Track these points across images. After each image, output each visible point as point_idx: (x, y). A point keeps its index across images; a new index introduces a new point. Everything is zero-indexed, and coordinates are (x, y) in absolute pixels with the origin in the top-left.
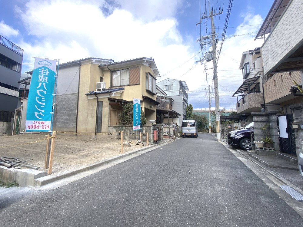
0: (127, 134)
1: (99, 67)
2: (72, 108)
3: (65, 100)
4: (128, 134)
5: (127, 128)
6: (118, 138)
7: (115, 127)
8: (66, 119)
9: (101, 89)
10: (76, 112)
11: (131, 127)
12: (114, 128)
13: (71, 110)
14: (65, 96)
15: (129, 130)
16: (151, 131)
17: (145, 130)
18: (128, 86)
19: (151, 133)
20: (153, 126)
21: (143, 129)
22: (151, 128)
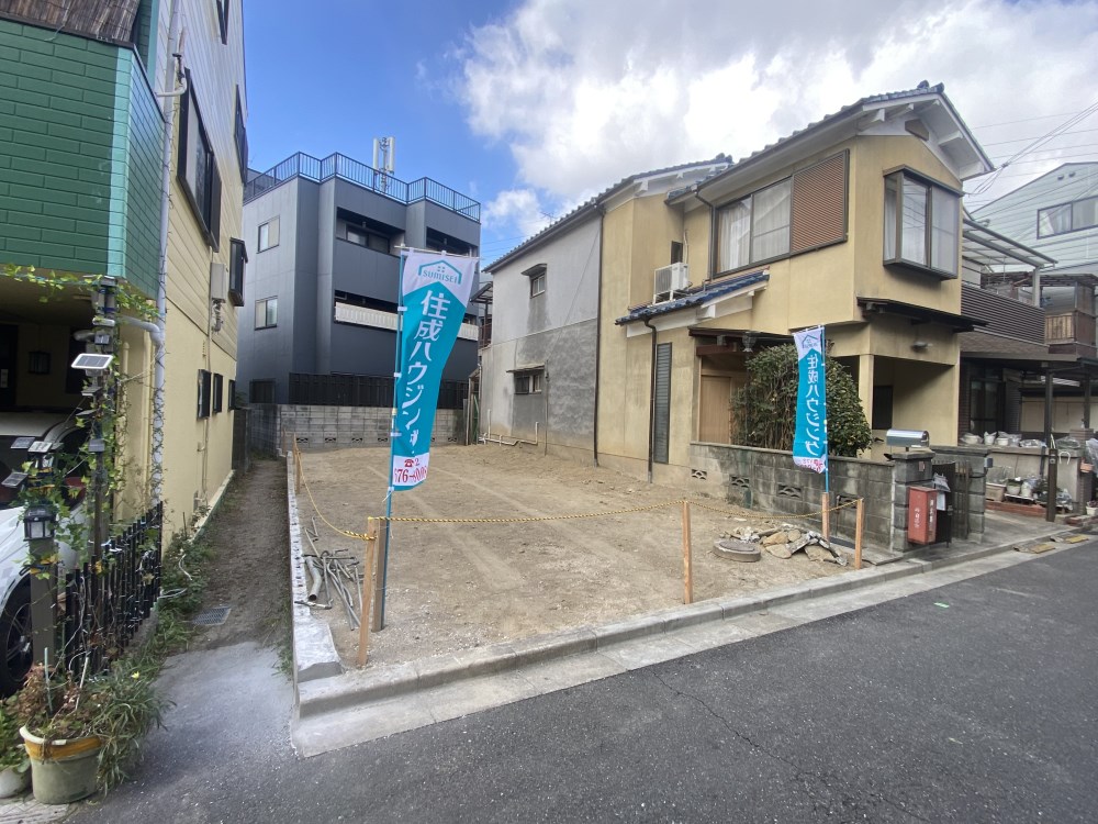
0: (766, 485)
1: (667, 203)
2: (584, 371)
3: (567, 346)
4: (769, 487)
5: (765, 457)
6: (728, 498)
7: (718, 451)
8: (570, 408)
9: (672, 294)
10: (594, 385)
11: (784, 458)
12: (713, 452)
13: (582, 378)
14: (565, 331)
15: (777, 471)
16: (893, 489)
17: (858, 482)
18: (788, 261)
19: (893, 499)
20: (904, 466)
21: (846, 475)
22: (894, 476)
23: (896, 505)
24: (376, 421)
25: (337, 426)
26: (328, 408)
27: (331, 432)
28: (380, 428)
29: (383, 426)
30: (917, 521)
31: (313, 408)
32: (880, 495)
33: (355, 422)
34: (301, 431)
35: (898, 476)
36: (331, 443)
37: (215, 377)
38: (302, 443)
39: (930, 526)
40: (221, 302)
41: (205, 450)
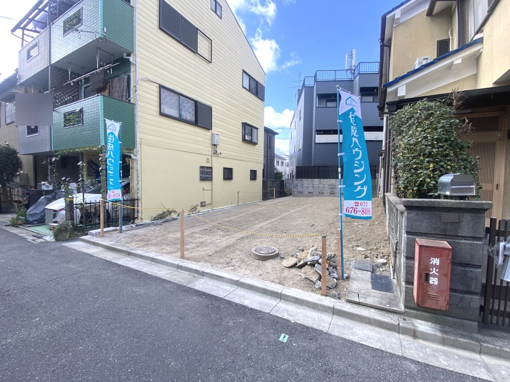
24: (329, 185)
25: (313, 187)
26: (310, 180)
27: (311, 190)
28: (331, 188)
29: (333, 187)
31: (304, 180)
33: (320, 186)
34: (300, 189)
36: (311, 194)
37: (224, 168)
38: (300, 194)
39: (430, 289)
40: (215, 145)
41: (212, 190)
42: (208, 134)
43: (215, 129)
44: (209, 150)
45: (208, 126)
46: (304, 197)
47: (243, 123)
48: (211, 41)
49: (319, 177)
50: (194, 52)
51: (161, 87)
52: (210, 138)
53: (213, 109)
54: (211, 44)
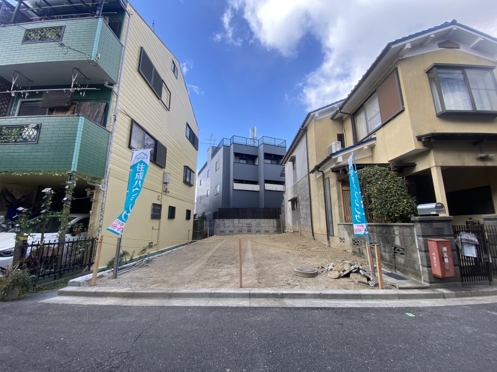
1: (332, 118)
2: (307, 196)
3: (302, 186)
6: (353, 252)
8: (305, 214)
12: (345, 228)
13: (306, 199)
14: (301, 181)
16: (416, 240)
17: (400, 237)
18: (382, 128)
19: (417, 247)
20: (419, 225)
21: (394, 234)
22: (415, 232)
23: (420, 251)
24: (247, 224)
25: (233, 226)
26: (230, 220)
27: (231, 229)
28: (248, 227)
29: (249, 226)
30: (435, 262)
31: (226, 220)
32: (411, 245)
33: (240, 225)
34: (222, 229)
35: (417, 232)
36: (231, 232)
37: (170, 206)
38: (222, 233)
39: (445, 266)
40: (166, 183)
41: (159, 229)
42: (161, 171)
43: (167, 169)
44: (160, 188)
45: (162, 166)
46: (226, 235)
47: (185, 166)
48: (170, 94)
49: (238, 217)
50: (159, 99)
51: (133, 122)
52: (162, 176)
53: (167, 151)
54: (170, 96)
